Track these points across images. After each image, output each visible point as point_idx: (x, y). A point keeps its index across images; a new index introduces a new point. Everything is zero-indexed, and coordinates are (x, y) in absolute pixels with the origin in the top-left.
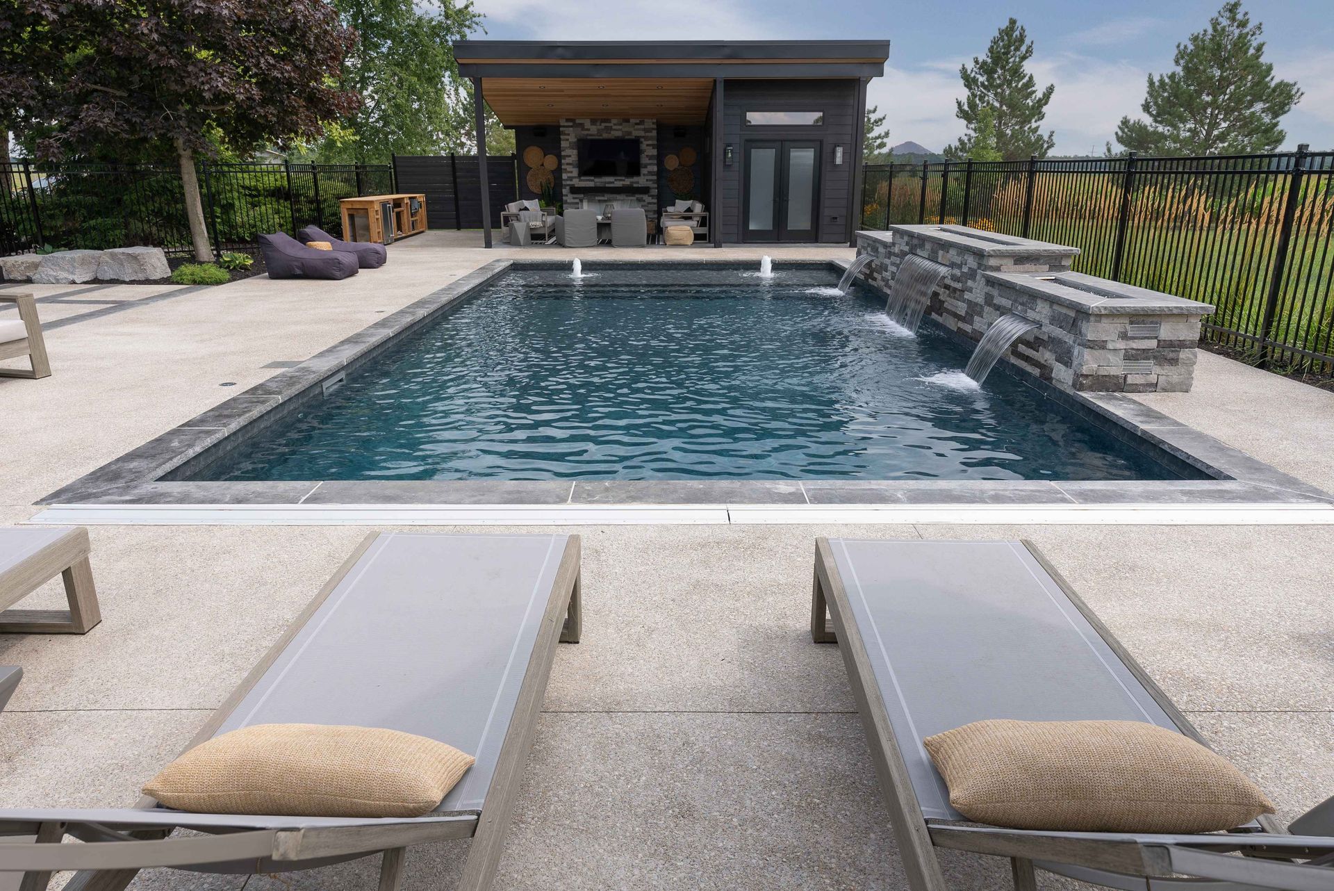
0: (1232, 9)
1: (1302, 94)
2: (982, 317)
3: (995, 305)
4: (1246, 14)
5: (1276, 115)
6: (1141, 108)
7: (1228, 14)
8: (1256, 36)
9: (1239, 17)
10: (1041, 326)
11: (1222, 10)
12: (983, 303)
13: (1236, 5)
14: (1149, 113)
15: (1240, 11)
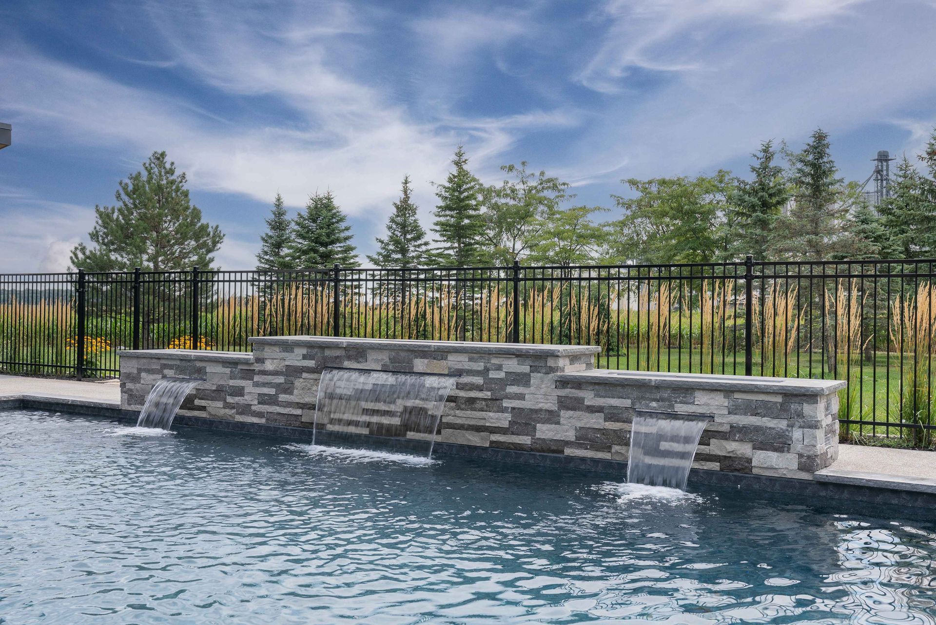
0: (160, 158)
1: (224, 235)
2: (558, 423)
3: (588, 407)
4: (172, 164)
5: (209, 251)
6: (89, 237)
7: (157, 162)
8: (183, 184)
9: (168, 166)
10: (713, 418)
11: (152, 158)
12: (555, 408)
13: (163, 155)
14: (98, 241)
15: (168, 160)
